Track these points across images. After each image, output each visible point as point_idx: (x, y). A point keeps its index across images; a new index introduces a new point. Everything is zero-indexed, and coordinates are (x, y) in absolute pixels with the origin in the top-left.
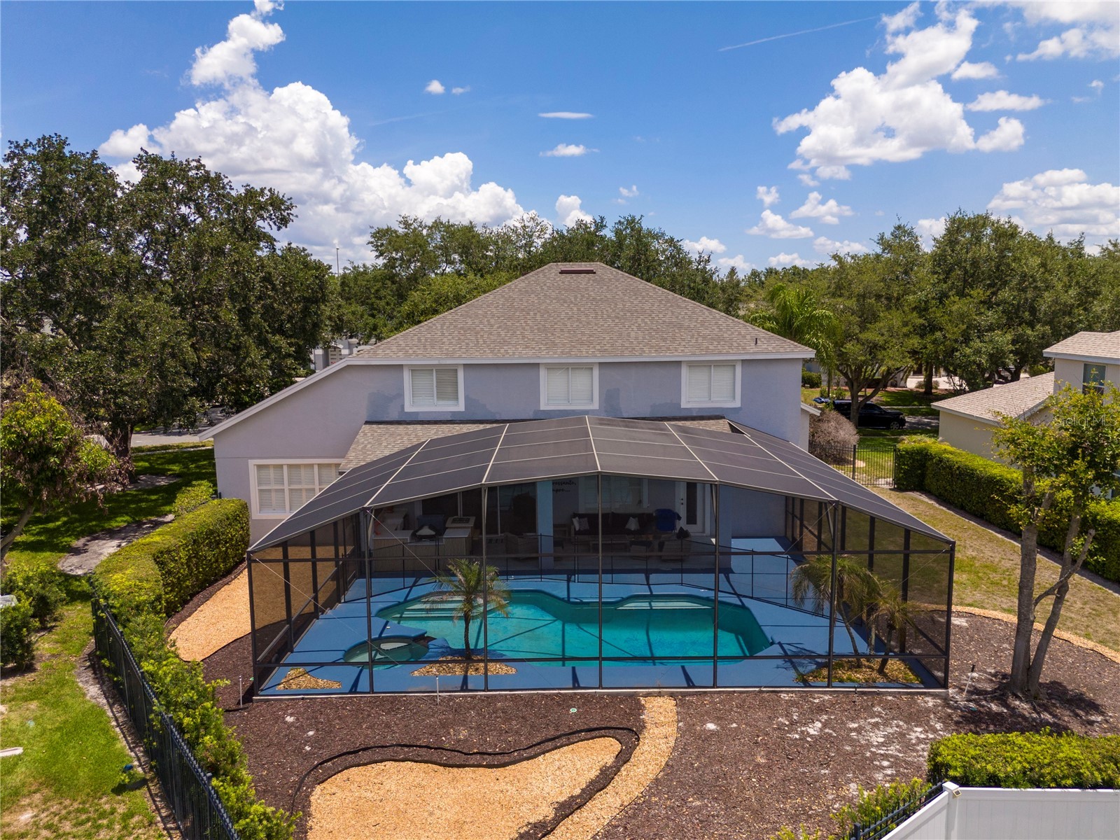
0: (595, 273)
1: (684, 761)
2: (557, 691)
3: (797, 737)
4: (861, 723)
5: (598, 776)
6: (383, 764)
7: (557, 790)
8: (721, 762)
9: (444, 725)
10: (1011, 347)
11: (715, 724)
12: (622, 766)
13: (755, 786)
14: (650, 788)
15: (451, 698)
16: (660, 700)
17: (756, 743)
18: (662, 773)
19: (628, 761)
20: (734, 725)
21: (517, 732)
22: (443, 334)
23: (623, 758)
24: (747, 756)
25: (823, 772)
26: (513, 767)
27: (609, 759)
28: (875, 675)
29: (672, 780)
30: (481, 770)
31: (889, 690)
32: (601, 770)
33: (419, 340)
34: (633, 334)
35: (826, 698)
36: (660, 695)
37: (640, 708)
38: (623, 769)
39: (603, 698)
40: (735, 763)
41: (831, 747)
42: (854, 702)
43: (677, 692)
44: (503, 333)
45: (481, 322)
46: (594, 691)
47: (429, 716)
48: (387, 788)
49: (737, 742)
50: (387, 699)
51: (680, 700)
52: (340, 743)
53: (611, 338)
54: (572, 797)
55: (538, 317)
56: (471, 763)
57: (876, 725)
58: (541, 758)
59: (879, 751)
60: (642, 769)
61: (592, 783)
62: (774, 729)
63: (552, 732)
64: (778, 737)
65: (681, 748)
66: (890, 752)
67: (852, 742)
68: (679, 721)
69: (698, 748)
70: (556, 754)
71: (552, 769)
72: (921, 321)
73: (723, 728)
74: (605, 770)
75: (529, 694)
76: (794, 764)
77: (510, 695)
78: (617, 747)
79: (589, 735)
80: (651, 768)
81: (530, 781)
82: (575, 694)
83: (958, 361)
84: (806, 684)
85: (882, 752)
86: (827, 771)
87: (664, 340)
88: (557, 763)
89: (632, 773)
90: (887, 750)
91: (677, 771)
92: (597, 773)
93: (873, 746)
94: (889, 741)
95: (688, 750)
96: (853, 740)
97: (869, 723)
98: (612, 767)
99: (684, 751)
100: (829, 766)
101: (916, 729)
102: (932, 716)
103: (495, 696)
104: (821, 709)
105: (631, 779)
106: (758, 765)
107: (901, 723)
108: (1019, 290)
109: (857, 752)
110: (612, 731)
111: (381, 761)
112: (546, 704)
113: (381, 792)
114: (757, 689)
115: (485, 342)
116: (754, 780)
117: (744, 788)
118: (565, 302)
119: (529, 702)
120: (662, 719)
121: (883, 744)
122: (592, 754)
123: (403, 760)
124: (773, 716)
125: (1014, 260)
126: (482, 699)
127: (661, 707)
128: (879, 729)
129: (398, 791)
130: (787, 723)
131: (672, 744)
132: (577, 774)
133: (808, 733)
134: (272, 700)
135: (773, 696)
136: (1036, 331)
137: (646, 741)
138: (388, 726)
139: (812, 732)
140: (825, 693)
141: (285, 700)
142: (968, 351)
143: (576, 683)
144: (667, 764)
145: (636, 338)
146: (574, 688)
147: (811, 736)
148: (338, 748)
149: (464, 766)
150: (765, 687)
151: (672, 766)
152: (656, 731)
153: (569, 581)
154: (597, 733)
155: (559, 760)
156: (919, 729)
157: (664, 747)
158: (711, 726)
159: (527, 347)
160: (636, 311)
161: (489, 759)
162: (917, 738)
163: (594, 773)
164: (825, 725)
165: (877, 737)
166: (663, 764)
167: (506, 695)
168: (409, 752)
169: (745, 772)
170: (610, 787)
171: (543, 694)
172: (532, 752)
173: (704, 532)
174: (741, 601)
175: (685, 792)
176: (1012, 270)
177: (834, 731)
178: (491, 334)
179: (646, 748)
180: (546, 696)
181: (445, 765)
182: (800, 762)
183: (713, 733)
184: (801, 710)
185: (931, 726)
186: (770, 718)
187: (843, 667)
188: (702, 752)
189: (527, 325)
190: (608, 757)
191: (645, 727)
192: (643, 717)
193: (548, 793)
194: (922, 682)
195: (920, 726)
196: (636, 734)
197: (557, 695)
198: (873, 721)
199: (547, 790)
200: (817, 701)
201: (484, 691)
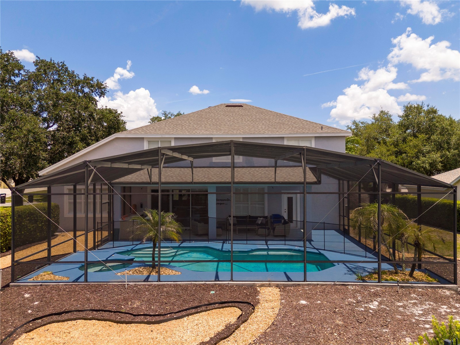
0: (242, 106)
1: (285, 322)
2: (204, 283)
3: (363, 309)
4: (405, 303)
5: (223, 330)
6: (76, 321)
7: (193, 338)
8: (311, 323)
9: (125, 300)
10: (440, 159)
11: (306, 301)
12: (242, 324)
13: (337, 339)
14: (260, 338)
15: (136, 286)
16: (270, 289)
17: (335, 312)
18: (269, 329)
19: (246, 321)
20: (319, 302)
21: (173, 304)
22: (166, 126)
23: (242, 319)
24: (329, 319)
25: (384, 330)
26: (165, 324)
27: (233, 320)
28: (407, 277)
29: (276, 333)
30: (143, 325)
31: (419, 285)
32: (226, 326)
33: (153, 128)
34: (260, 126)
35: (379, 289)
36: (269, 285)
37: (257, 293)
38: (242, 326)
39: (233, 287)
40: (321, 324)
41: (387, 316)
42: (397, 291)
43: (281, 284)
44: (195, 126)
45: (185, 122)
46: (227, 282)
47: (117, 295)
48: (72, 336)
49: (321, 311)
50: (95, 285)
51: (282, 288)
52: (52, 308)
53: (249, 128)
54: (203, 342)
55: (214, 121)
56: (136, 320)
57: (415, 304)
58: (185, 319)
59: (421, 319)
60: (255, 326)
61: (219, 334)
62: (346, 305)
63: (196, 304)
64: (349, 310)
65: (283, 315)
66: (428, 319)
67: (401, 313)
68: (281, 299)
69: (295, 314)
70: (197, 316)
71: (192, 325)
72: (396, 149)
73: (311, 303)
74: (229, 327)
75: (186, 284)
76: (363, 325)
77: (173, 284)
78: (239, 312)
79: (221, 305)
80: (261, 325)
81: (175, 332)
82: (215, 284)
83: (415, 167)
84: (364, 281)
85: (423, 319)
86: (387, 330)
87: (276, 128)
88: (196, 322)
89: (248, 329)
90: (427, 318)
91: (280, 328)
92: (223, 328)
93: (416, 316)
94: (426, 313)
95: (287, 316)
96: (401, 312)
97: (410, 303)
98: (234, 325)
99: (285, 316)
100: (388, 327)
101: (442, 307)
102: (451, 300)
103: (164, 285)
104: (376, 295)
105: (247, 332)
106: (338, 325)
107: (432, 303)
108: (441, 135)
109: (405, 319)
110: (236, 304)
111: (75, 319)
112: (195, 289)
113: (66, 339)
114: (333, 283)
115: (186, 129)
116: (335, 334)
117: (329, 339)
118: (227, 116)
119: (185, 288)
120: (271, 298)
121: (422, 315)
122: (221, 317)
123: (90, 319)
124: (344, 298)
125: (437, 122)
126: (155, 286)
127: (270, 292)
128: (417, 306)
129: (78, 338)
130: (355, 302)
131: (277, 312)
132: (209, 328)
133: (370, 308)
134: (22, 285)
135: (343, 287)
136: (451, 153)
137: (260, 310)
138: (88, 300)
139: (372, 307)
140: (377, 286)
141: (30, 286)
142: (419, 162)
143: (217, 278)
144: (273, 324)
145: (262, 128)
146: (215, 281)
147: (372, 309)
148: (50, 311)
149: (130, 323)
150: (337, 282)
151: (277, 325)
152: (266, 305)
153: (223, 243)
154: (226, 305)
155: (198, 320)
156: (445, 307)
157: (271, 314)
158: (303, 302)
159: (206, 131)
160: (262, 119)
161: (149, 319)
162: (445, 311)
163: (221, 328)
164: (380, 303)
165: (418, 311)
166: (270, 323)
167: (171, 284)
168: (96, 314)
169: (329, 329)
170: (231, 337)
171: (195, 284)
172: (180, 314)
173: (297, 227)
174: (319, 251)
175: (285, 341)
176: (436, 127)
177: (388, 307)
178: (189, 126)
179: (259, 314)
180: (197, 285)
181: (118, 322)
182: (367, 324)
183: (305, 306)
184: (363, 295)
185: (453, 305)
186: (343, 298)
187: (386, 274)
188: (297, 317)
189: (208, 123)
190: (232, 319)
191: (259, 303)
192: (258, 297)
193: (186, 340)
194: (438, 282)
195: (445, 305)
196: (253, 305)
197: (203, 285)
198: (412, 302)
199: (185, 338)
200: (373, 290)
201: (157, 282)
